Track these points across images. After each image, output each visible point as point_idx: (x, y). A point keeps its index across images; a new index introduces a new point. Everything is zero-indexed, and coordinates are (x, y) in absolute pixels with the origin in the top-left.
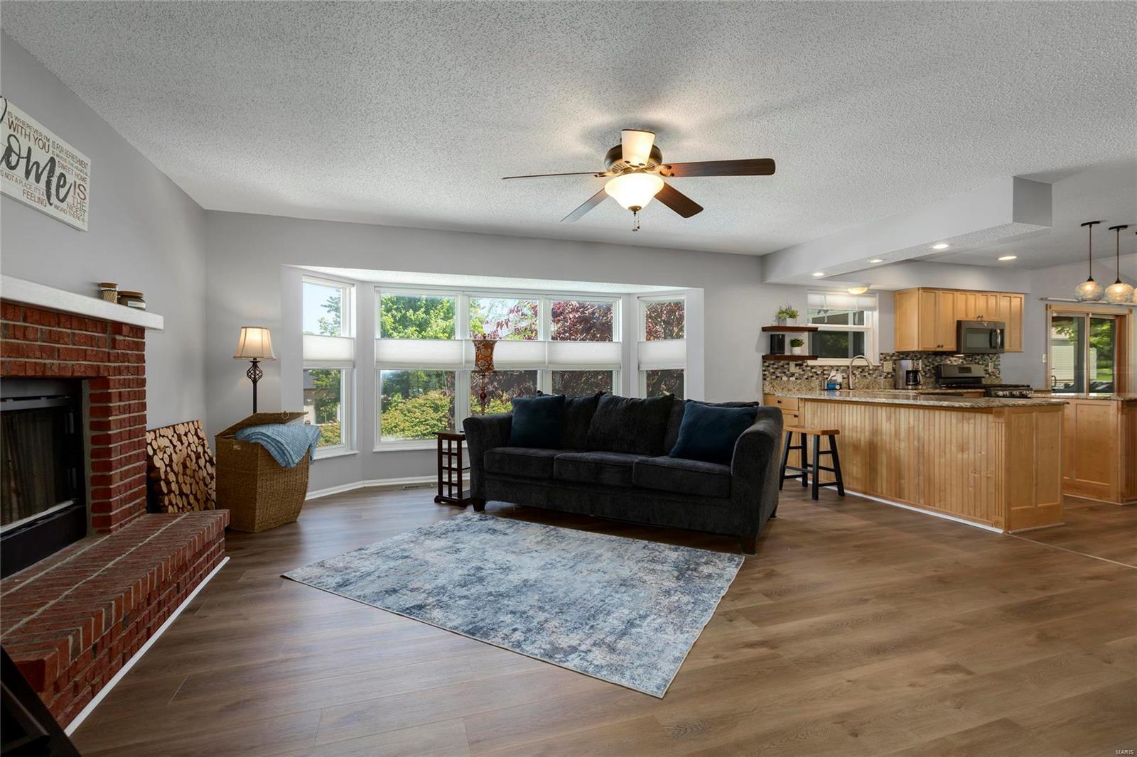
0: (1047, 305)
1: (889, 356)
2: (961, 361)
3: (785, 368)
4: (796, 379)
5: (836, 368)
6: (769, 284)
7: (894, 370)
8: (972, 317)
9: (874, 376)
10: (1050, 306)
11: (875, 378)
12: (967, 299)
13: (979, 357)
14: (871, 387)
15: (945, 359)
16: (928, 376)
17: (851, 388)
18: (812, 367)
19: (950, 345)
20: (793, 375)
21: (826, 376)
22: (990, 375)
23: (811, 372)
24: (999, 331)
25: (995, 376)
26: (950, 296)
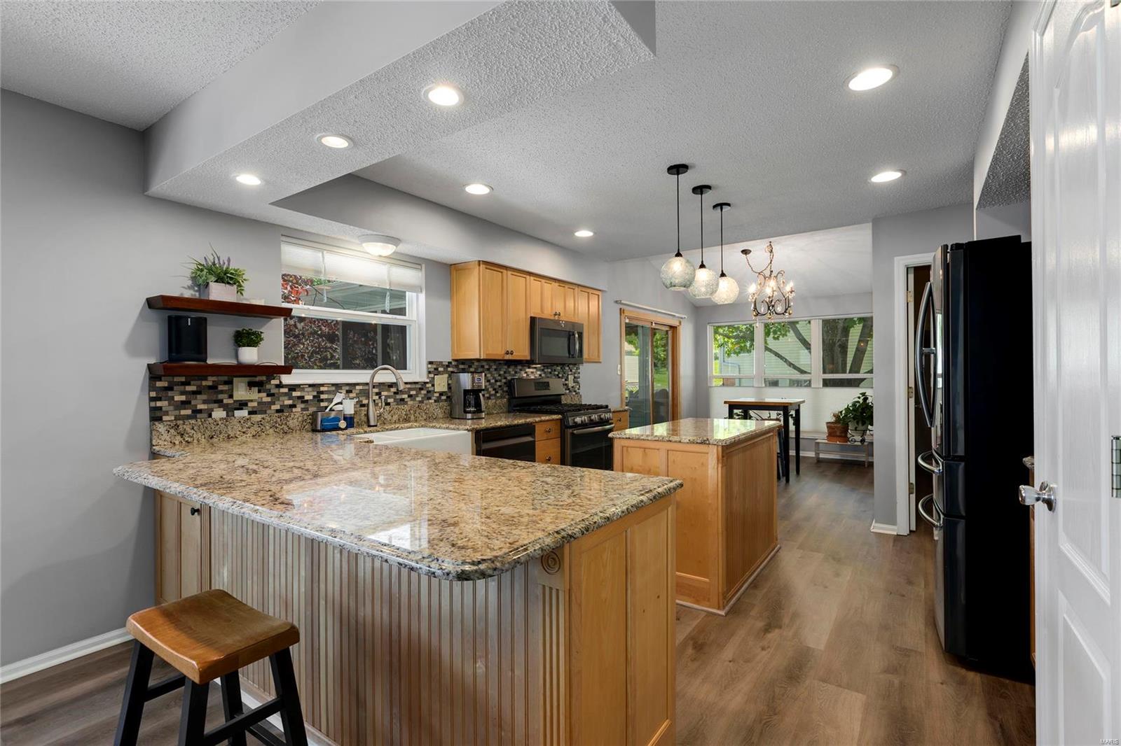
0: (621, 309)
1: (443, 366)
2: (539, 373)
3: (222, 392)
4: (250, 413)
5: (347, 388)
6: (148, 197)
7: (450, 388)
8: (547, 314)
9: (419, 399)
10: (624, 310)
11: (420, 402)
12: (542, 287)
13: (559, 368)
14: (412, 417)
15: (521, 370)
16: (498, 395)
17: (372, 423)
18: (293, 388)
19: (522, 351)
20: (242, 405)
21: (323, 404)
22: (570, 392)
23: (291, 398)
24: (577, 336)
25: (575, 391)
26: (521, 281)
